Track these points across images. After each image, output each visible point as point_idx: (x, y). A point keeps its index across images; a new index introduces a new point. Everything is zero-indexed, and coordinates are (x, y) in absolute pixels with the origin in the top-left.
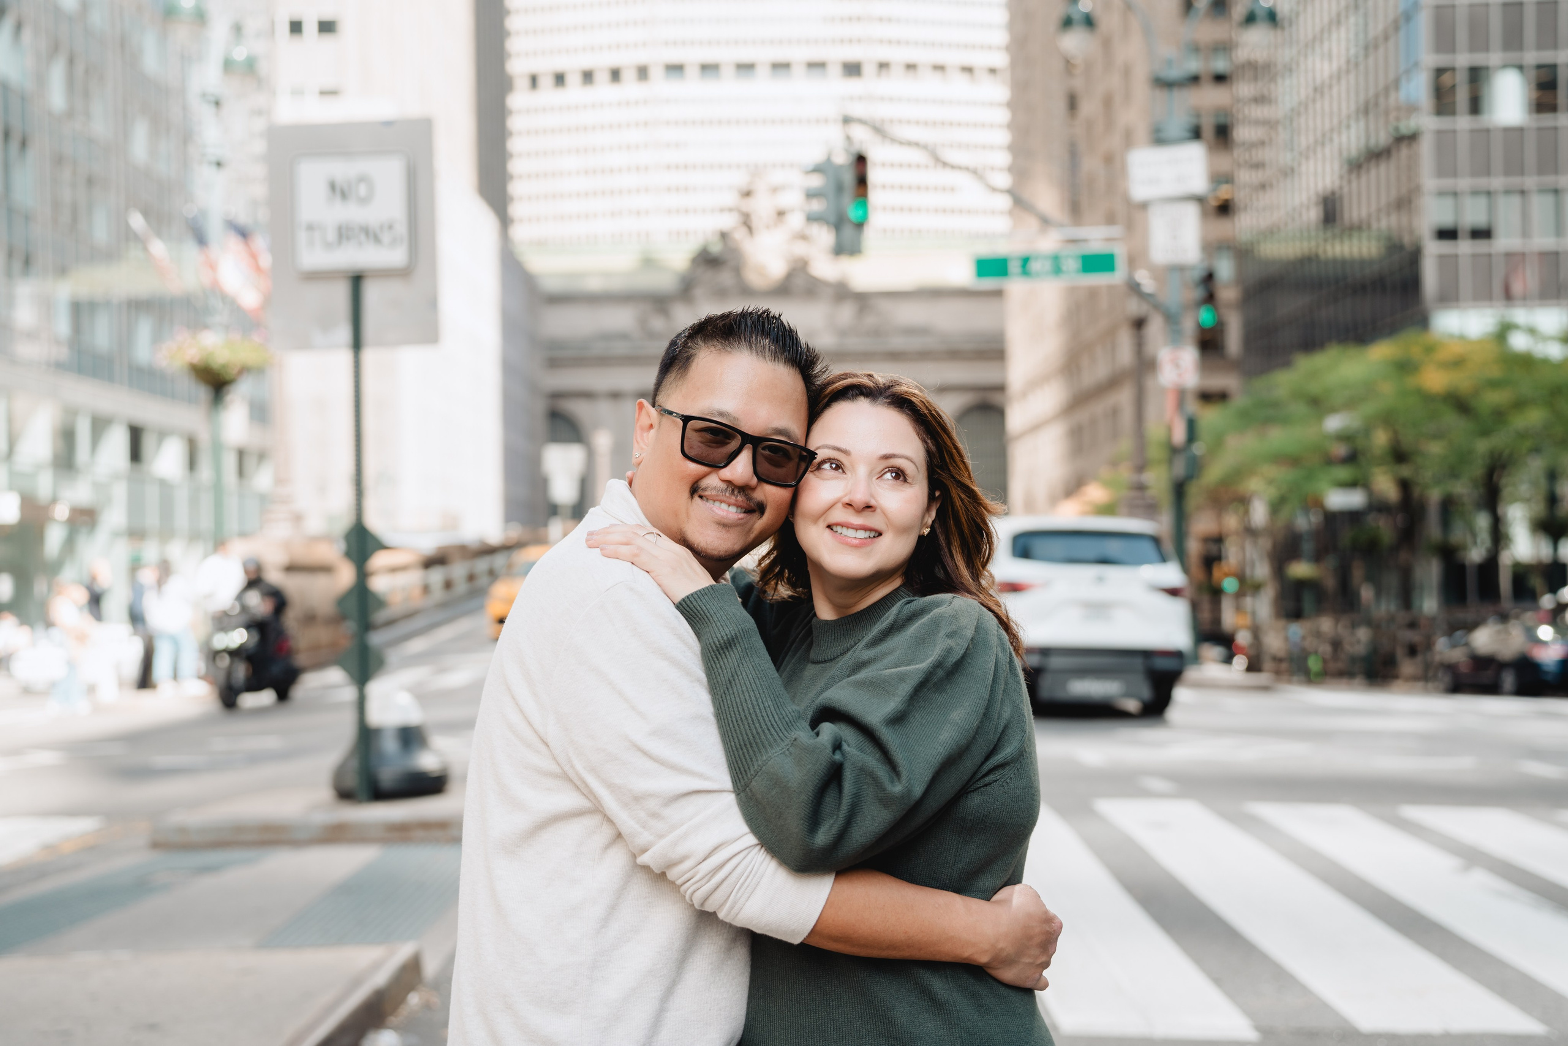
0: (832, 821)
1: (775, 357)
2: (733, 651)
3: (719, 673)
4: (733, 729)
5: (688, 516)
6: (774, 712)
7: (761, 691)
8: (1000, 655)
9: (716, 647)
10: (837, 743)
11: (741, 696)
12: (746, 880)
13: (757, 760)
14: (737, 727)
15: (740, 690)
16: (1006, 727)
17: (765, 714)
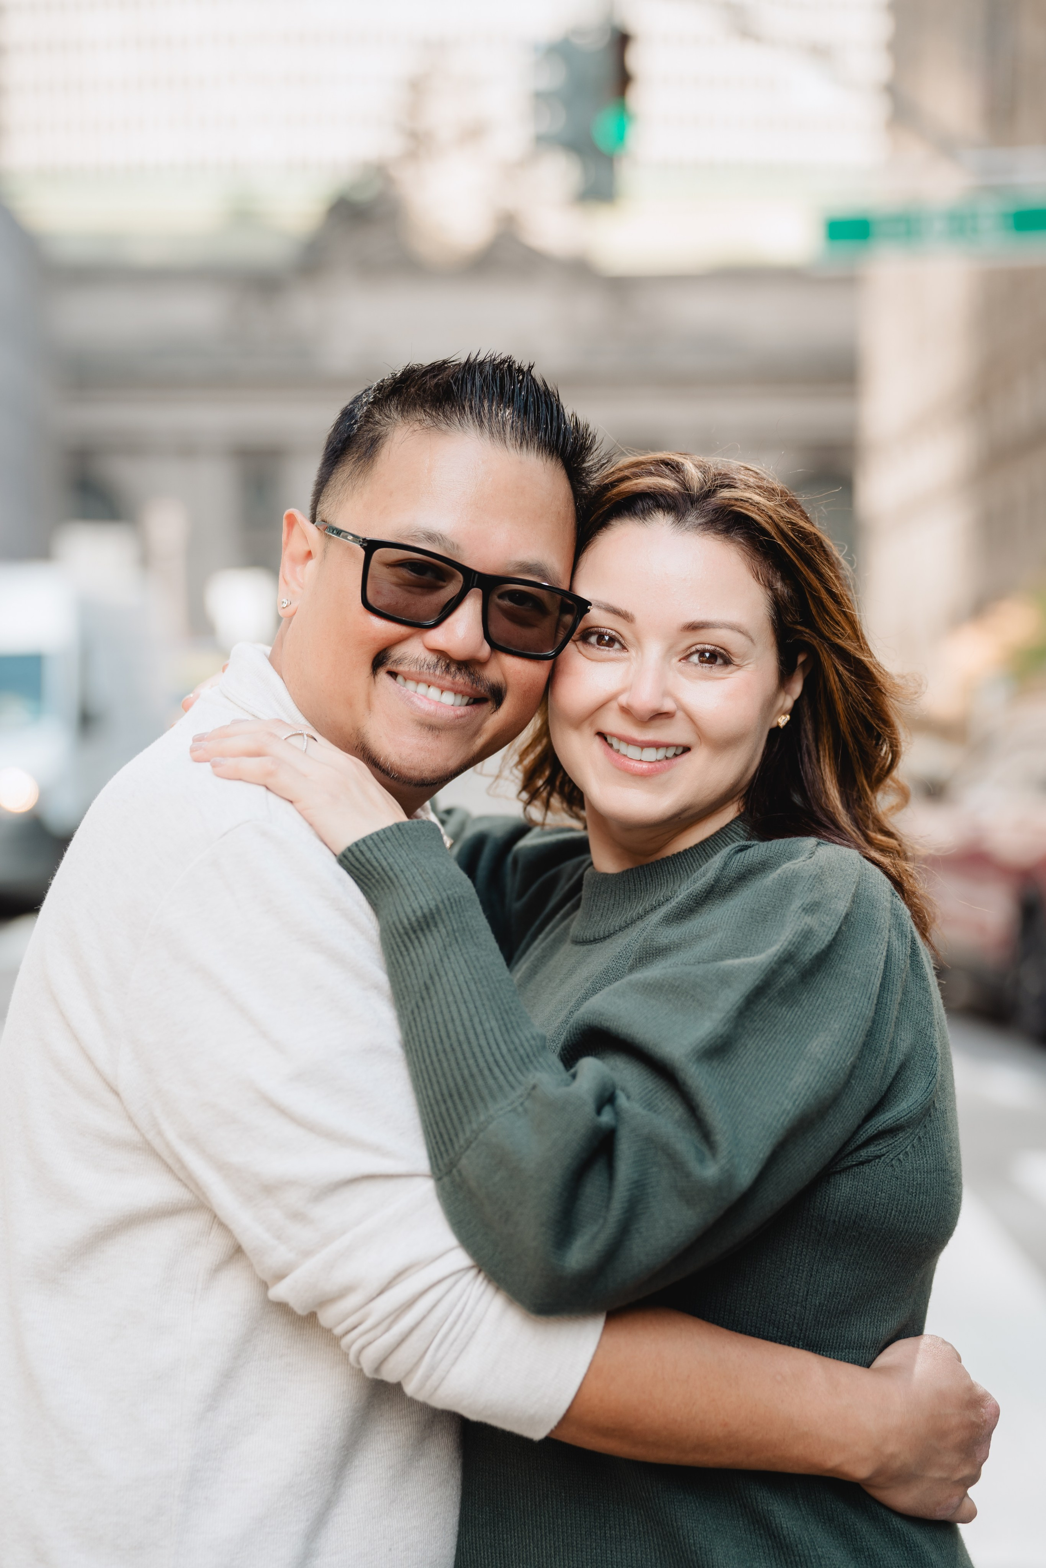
0: (595, 1229)
1: (523, 440)
2: (432, 935)
3: (408, 973)
4: (430, 1068)
5: (369, 705)
6: (500, 1039)
7: (478, 1003)
8: (896, 943)
9: (404, 928)
10: (607, 1094)
11: (445, 1011)
12: (451, 1329)
13: (470, 1122)
14: (437, 1065)
15: (443, 1002)
16: (903, 1067)
17: (483, 1042)
